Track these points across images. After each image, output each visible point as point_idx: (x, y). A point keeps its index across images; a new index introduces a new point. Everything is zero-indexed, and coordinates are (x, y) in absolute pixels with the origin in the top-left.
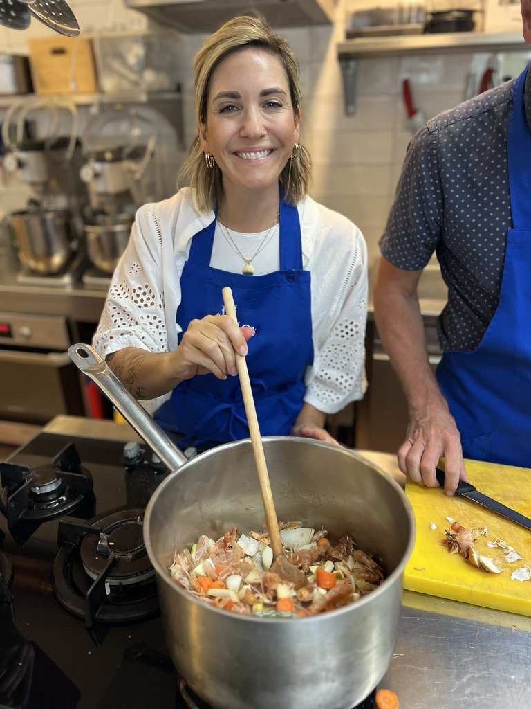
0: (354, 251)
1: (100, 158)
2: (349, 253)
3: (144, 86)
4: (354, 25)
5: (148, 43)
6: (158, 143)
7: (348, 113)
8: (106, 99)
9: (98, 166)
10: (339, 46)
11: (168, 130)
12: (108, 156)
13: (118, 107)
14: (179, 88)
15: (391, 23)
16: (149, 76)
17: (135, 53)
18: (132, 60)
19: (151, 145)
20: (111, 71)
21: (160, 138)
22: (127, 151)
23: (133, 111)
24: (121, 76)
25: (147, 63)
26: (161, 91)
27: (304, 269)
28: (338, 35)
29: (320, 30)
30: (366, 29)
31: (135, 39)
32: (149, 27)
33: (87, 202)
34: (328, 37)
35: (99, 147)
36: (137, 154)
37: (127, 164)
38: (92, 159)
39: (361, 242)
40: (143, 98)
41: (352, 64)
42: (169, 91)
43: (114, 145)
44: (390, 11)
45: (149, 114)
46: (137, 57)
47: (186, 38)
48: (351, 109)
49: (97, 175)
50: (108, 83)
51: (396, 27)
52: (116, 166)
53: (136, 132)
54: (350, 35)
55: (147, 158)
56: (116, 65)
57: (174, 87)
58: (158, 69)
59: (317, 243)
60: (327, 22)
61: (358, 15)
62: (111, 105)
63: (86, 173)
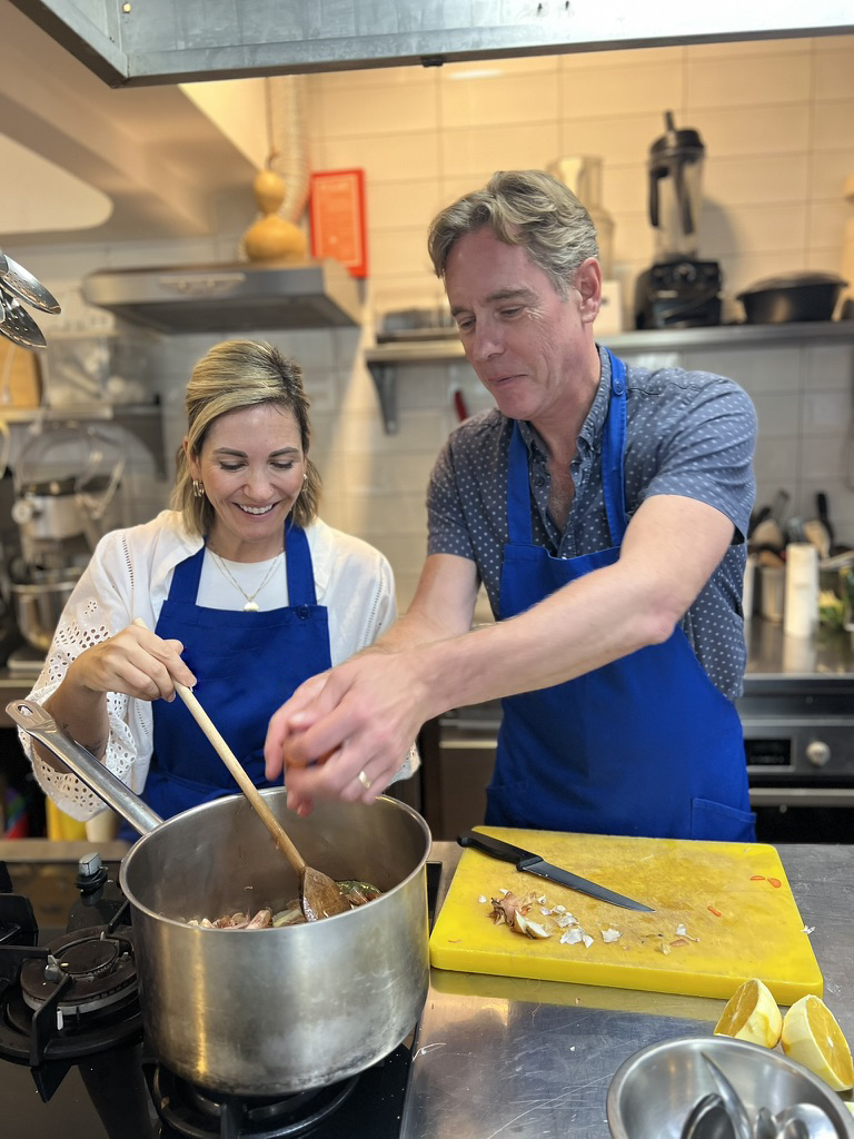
0: (378, 580)
1: (42, 491)
2: (372, 582)
3: (107, 398)
4: (386, 327)
5: (114, 346)
6: (127, 471)
7: (387, 431)
8: (52, 416)
9: (38, 502)
10: (367, 352)
11: (141, 454)
12: (55, 488)
13: (72, 425)
14: (157, 401)
15: (430, 326)
16: (116, 386)
17: (96, 358)
18: (92, 366)
19: (117, 473)
20: (61, 379)
21: (129, 464)
22: (81, 482)
23: (92, 430)
24: (75, 385)
25: (113, 369)
26: (132, 404)
27: (319, 604)
28: (367, 340)
29: (344, 333)
30: (400, 333)
31: (97, 341)
32: (117, 326)
33: (19, 554)
34: (355, 341)
35: (40, 478)
36: (96, 485)
37: (81, 499)
38: (30, 494)
39: (386, 570)
40: (107, 413)
41: (389, 373)
42: (144, 404)
43: (64, 474)
44: (427, 313)
45: (116, 433)
46: (100, 363)
47: (167, 340)
48: (392, 426)
49: (37, 515)
50: (57, 396)
51: (436, 331)
52: (65, 501)
53: (96, 457)
54: (381, 340)
55: (111, 491)
56: (68, 372)
57: (151, 399)
58: (127, 377)
59: (333, 572)
60: (351, 324)
61: (390, 316)
62: (62, 423)
63: (21, 512)
